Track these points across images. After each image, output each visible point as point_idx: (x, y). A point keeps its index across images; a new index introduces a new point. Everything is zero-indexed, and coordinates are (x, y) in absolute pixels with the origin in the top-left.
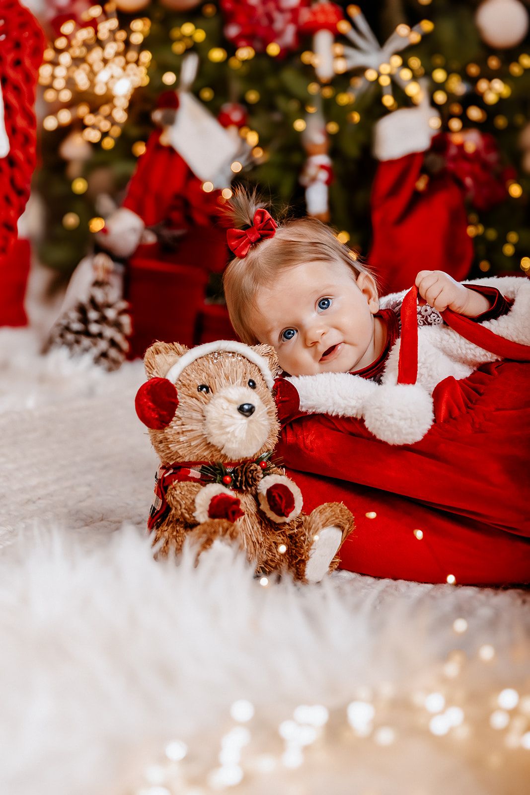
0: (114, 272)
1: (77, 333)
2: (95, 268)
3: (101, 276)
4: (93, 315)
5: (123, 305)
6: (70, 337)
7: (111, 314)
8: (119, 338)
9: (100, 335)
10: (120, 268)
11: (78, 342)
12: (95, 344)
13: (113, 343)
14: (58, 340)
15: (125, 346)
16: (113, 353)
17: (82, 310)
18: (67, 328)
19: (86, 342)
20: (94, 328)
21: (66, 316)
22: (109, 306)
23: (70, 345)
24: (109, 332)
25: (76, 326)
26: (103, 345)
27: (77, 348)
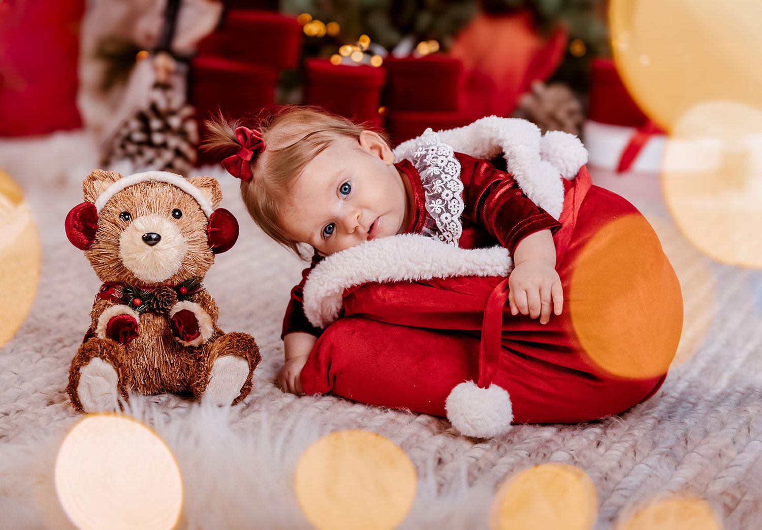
0: (176, 73)
1: (140, 144)
2: (156, 69)
3: (162, 76)
4: (156, 124)
5: (187, 111)
6: (132, 148)
7: (175, 122)
8: (184, 147)
9: (164, 145)
10: (183, 68)
11: (140, 153)
12: (159, 155)
13: (178, 153)
14: (119, 151)
15: (191, 154)
16: (179, 163)
17: (143, 118)
18: (129, 139)
19: (149, 153)
20: (158, 138)
21: (126, 124)
22: (172, 113)
23: (131, 157)
24: (174, 142)
25: (138, 136)
26: (168, 156)
27: (140, 161)
